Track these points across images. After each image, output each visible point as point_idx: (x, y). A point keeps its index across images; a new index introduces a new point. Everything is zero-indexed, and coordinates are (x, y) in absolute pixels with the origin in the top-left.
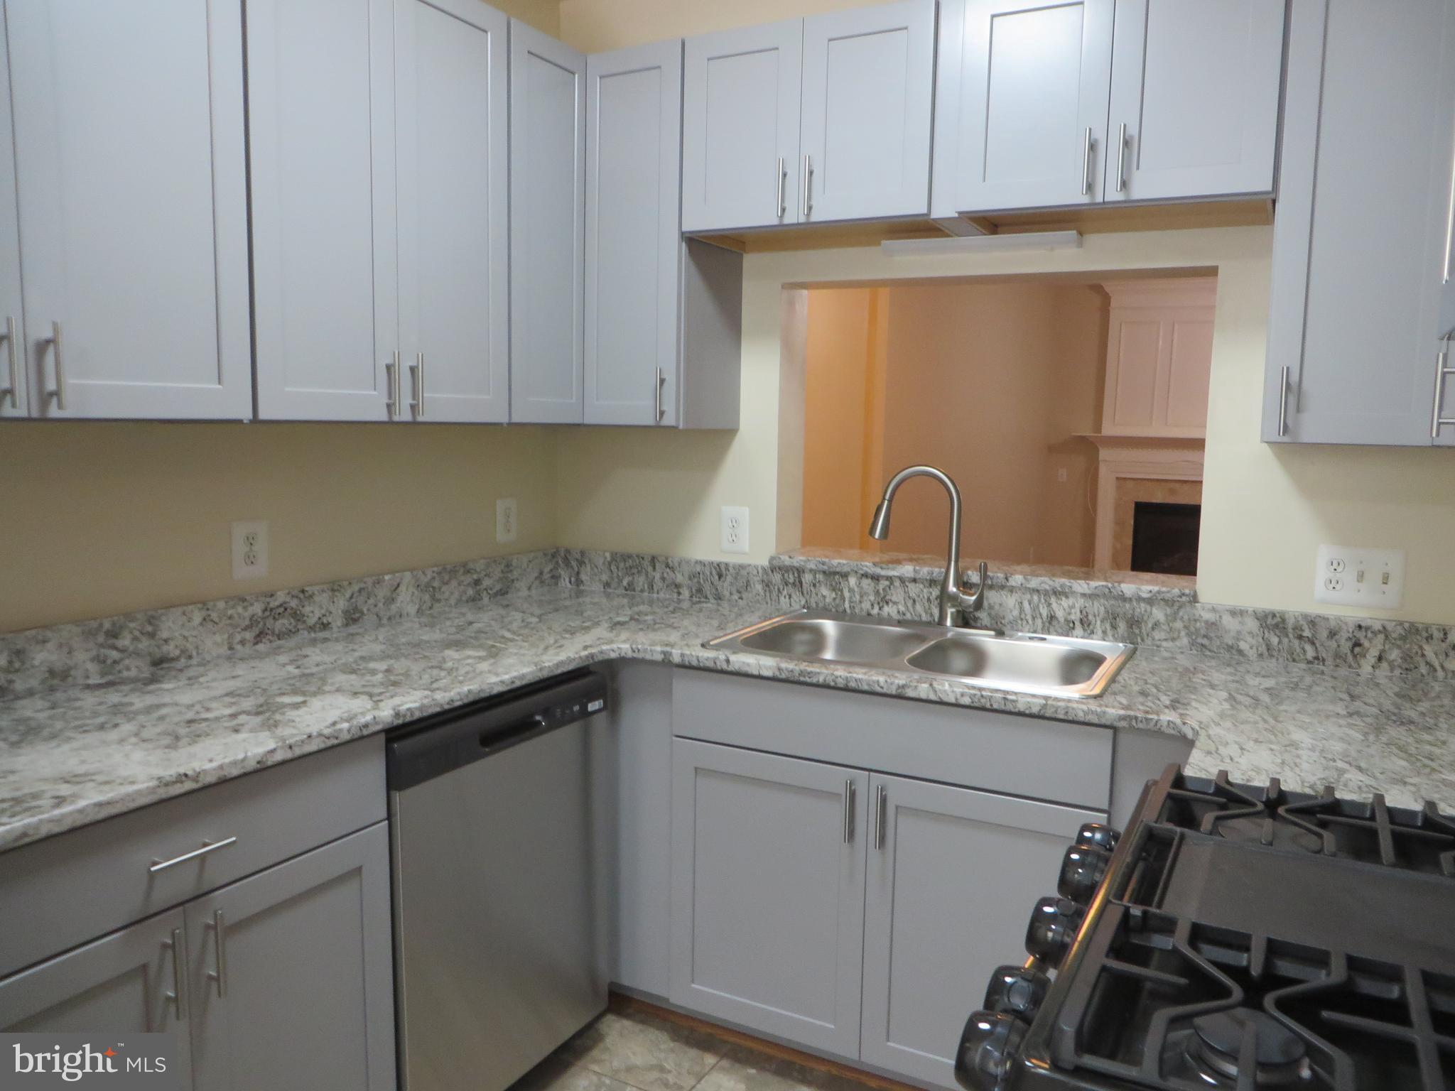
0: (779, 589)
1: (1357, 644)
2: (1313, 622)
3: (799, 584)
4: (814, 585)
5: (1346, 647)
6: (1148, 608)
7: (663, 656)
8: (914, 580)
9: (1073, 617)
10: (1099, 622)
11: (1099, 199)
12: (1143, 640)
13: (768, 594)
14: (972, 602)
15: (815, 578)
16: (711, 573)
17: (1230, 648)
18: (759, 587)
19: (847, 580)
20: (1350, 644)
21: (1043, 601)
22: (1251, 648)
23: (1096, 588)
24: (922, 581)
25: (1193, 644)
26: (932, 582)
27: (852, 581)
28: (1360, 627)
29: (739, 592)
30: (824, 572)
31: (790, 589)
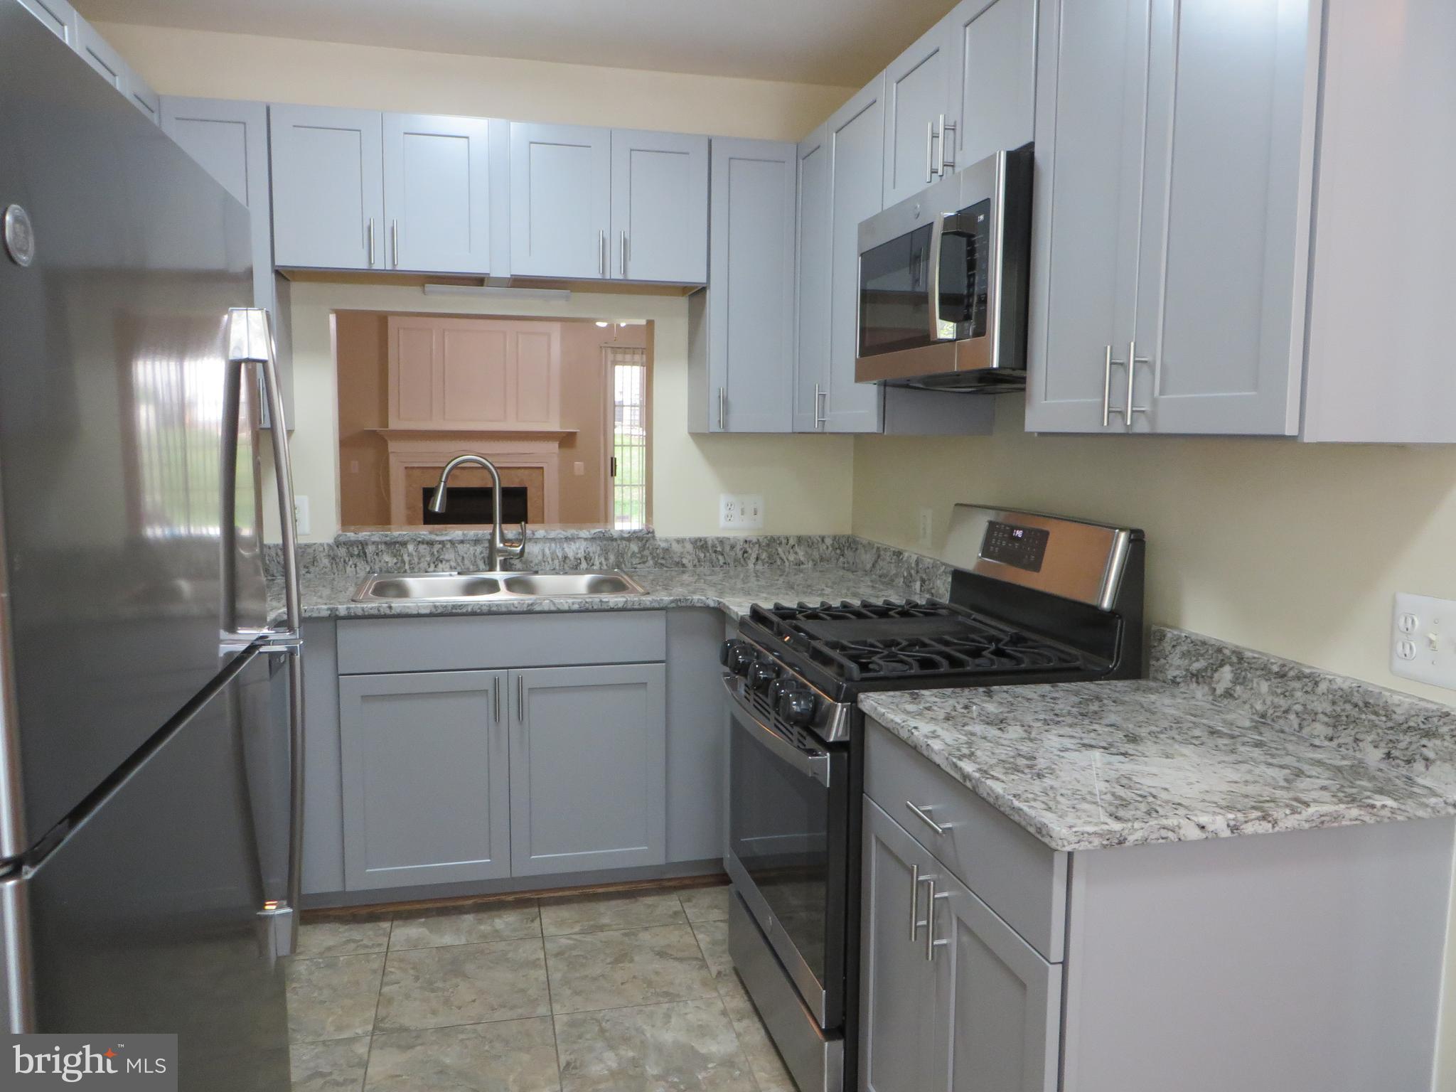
0: (345, 561)
1: (745, 552)
2: (722, 541)
3: (363, 555)
4: (377, 554)
5: (740, 554)
6: (627, 543)
7: (329, 612)
8: (462, 542)
9: (579, 556)
10: (597, 557)
11: (608, 277)
12: (625, 565)
13: (334, 566)
14: (518, 552)
15: (378, 549)
16: (277, 554)
17: (677, 564)
18: (326, 561)
19: (406, 547)
20: (741, 552)
21: (558, 547)
22: (689, 562)
23: (595, 533)
24: (469, 541)
25: (656, 564)
26: (477, 542)
27: (411, 547)
28: (746, 541)
29: (305, 567)
30: (386, 543)
31: (356, 560)
